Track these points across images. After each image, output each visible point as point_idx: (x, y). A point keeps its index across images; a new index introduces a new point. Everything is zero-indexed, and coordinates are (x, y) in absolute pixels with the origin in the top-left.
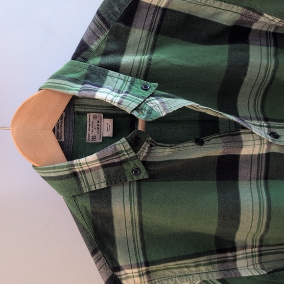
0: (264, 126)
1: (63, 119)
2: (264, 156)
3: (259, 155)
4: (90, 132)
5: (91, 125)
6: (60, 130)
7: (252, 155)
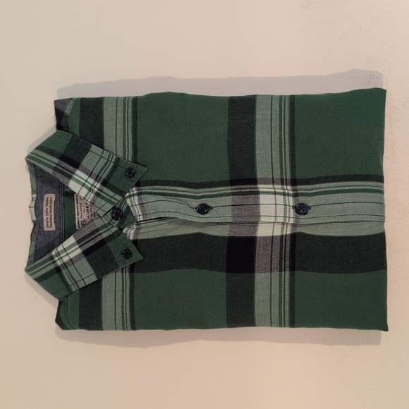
0: (288, 195)
1: (53, 202)
2: (288, 238)
3: (282, 236)
4: (80, 216)
5: (79, 208)
6: (49, 217)
7: (273, 237)
